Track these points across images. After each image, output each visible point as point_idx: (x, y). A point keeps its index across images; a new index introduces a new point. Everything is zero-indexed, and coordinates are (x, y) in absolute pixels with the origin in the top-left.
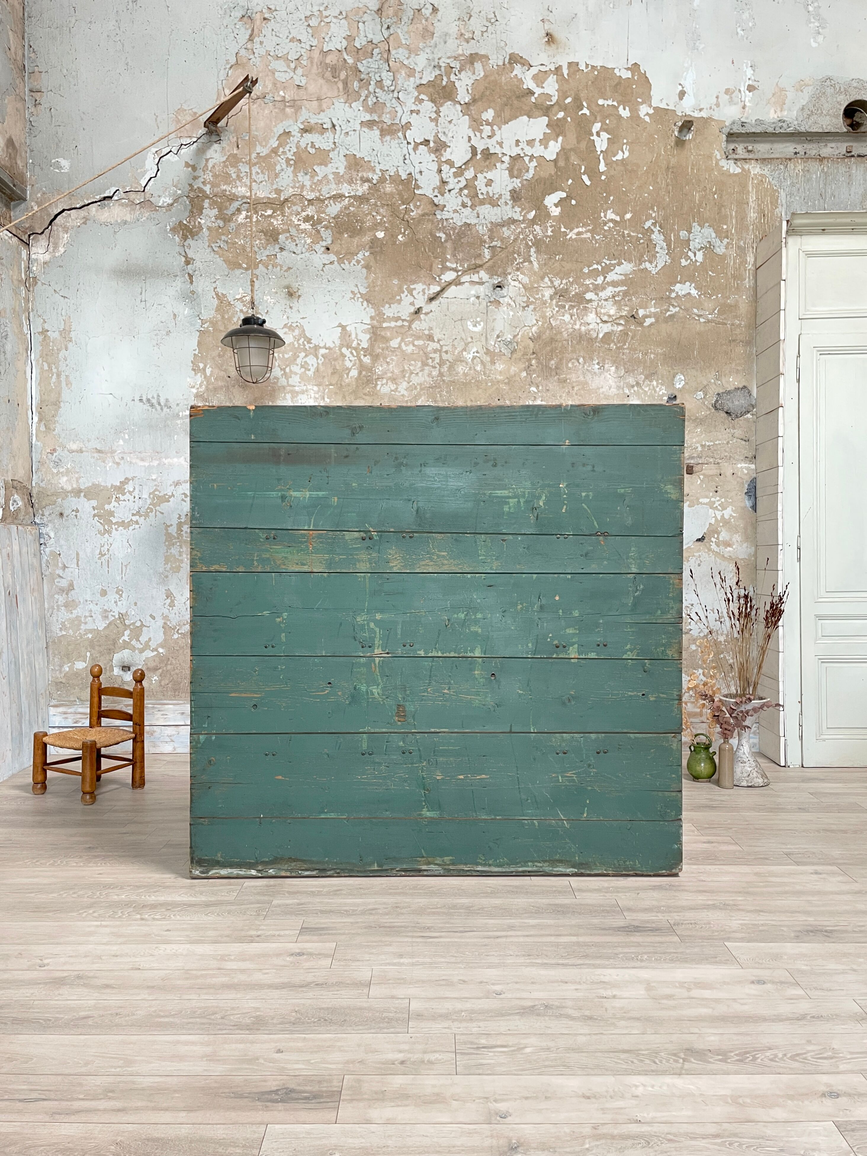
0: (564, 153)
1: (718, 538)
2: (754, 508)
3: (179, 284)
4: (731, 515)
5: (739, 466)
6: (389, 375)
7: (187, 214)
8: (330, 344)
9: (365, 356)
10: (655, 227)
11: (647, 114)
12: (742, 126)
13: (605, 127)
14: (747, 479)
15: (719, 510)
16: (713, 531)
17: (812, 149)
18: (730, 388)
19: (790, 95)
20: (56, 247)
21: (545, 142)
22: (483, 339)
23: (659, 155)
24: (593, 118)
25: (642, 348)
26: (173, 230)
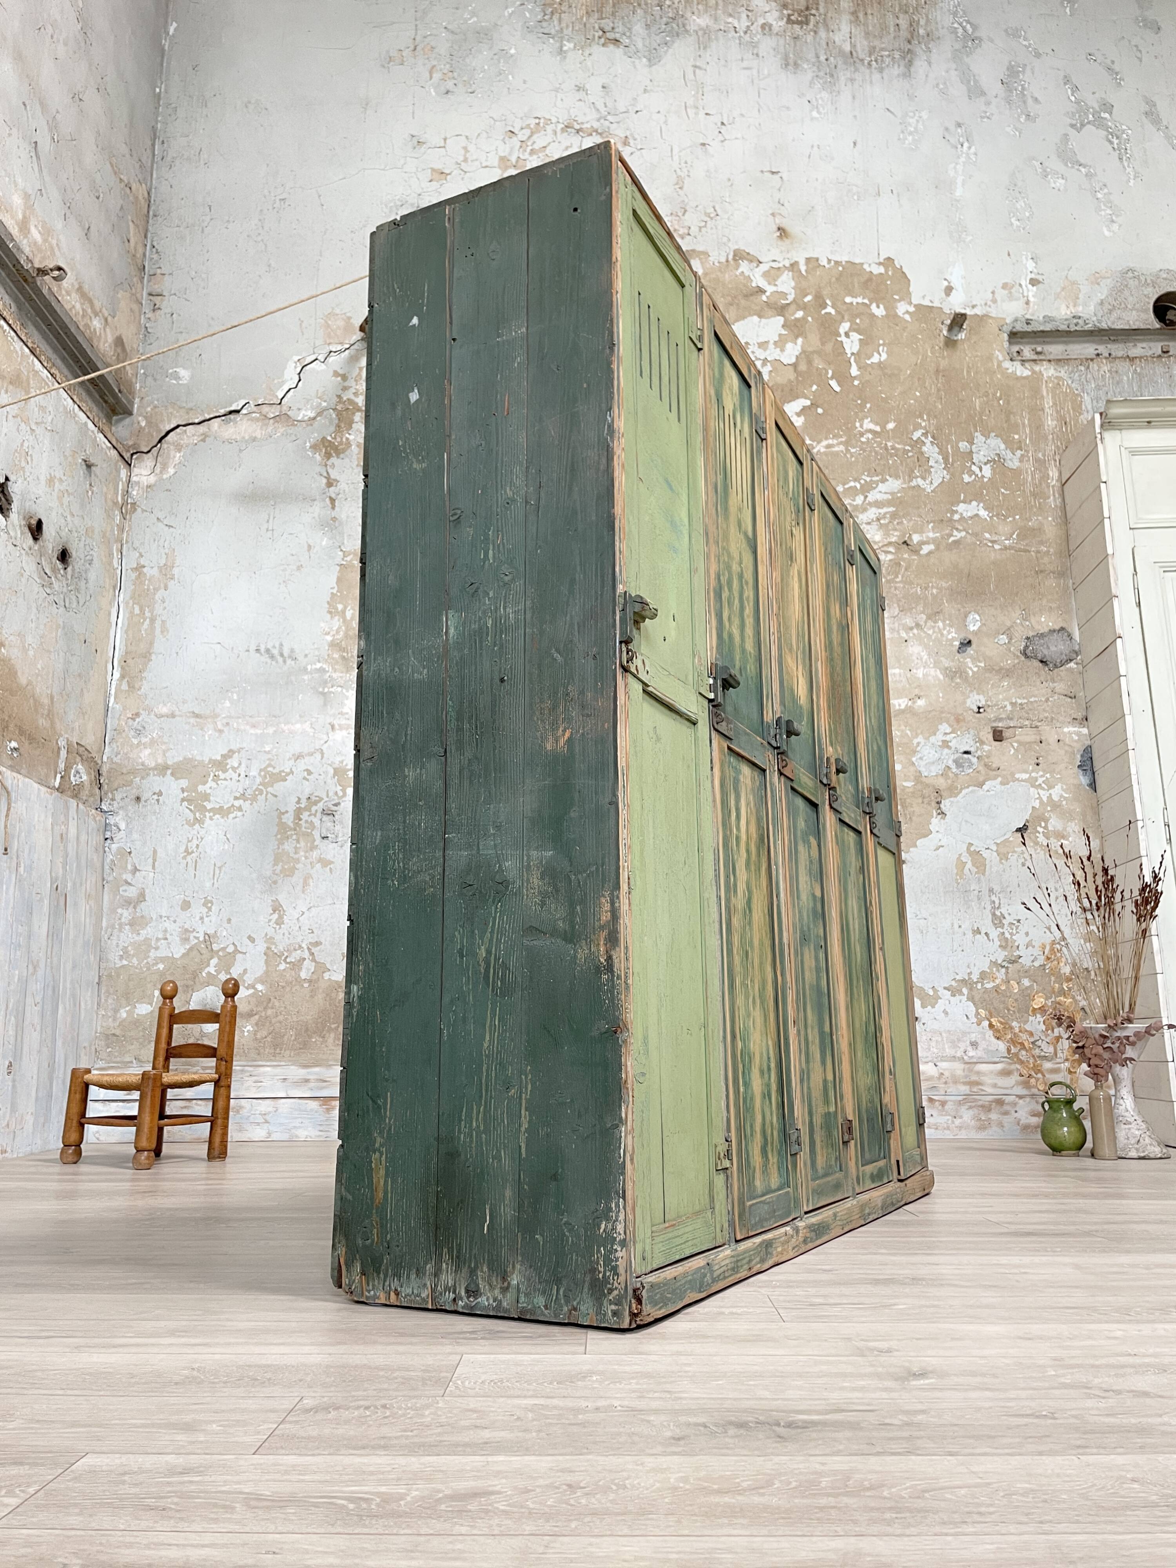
0: (806, 355)
1: (1046, 828)
2: (1093, 785)
3: (318, 510)
4: (1061, 796)
5: (1066, 730)
7: (333, 429)
10: (926, 438)
11: (907, 312)
12: (1028, 324)
13: (855, 327)
14: (1079, 747)
15: (1043, 789)
16: (1038, 817)
17: (1118, 349)
18: (1044, 630)
19: (1085, 289)
20: (164, 467)
21: (780, 343)
23: (925, 357)
24: (839, 318)
25: (921, 581)
26: (314, 447)
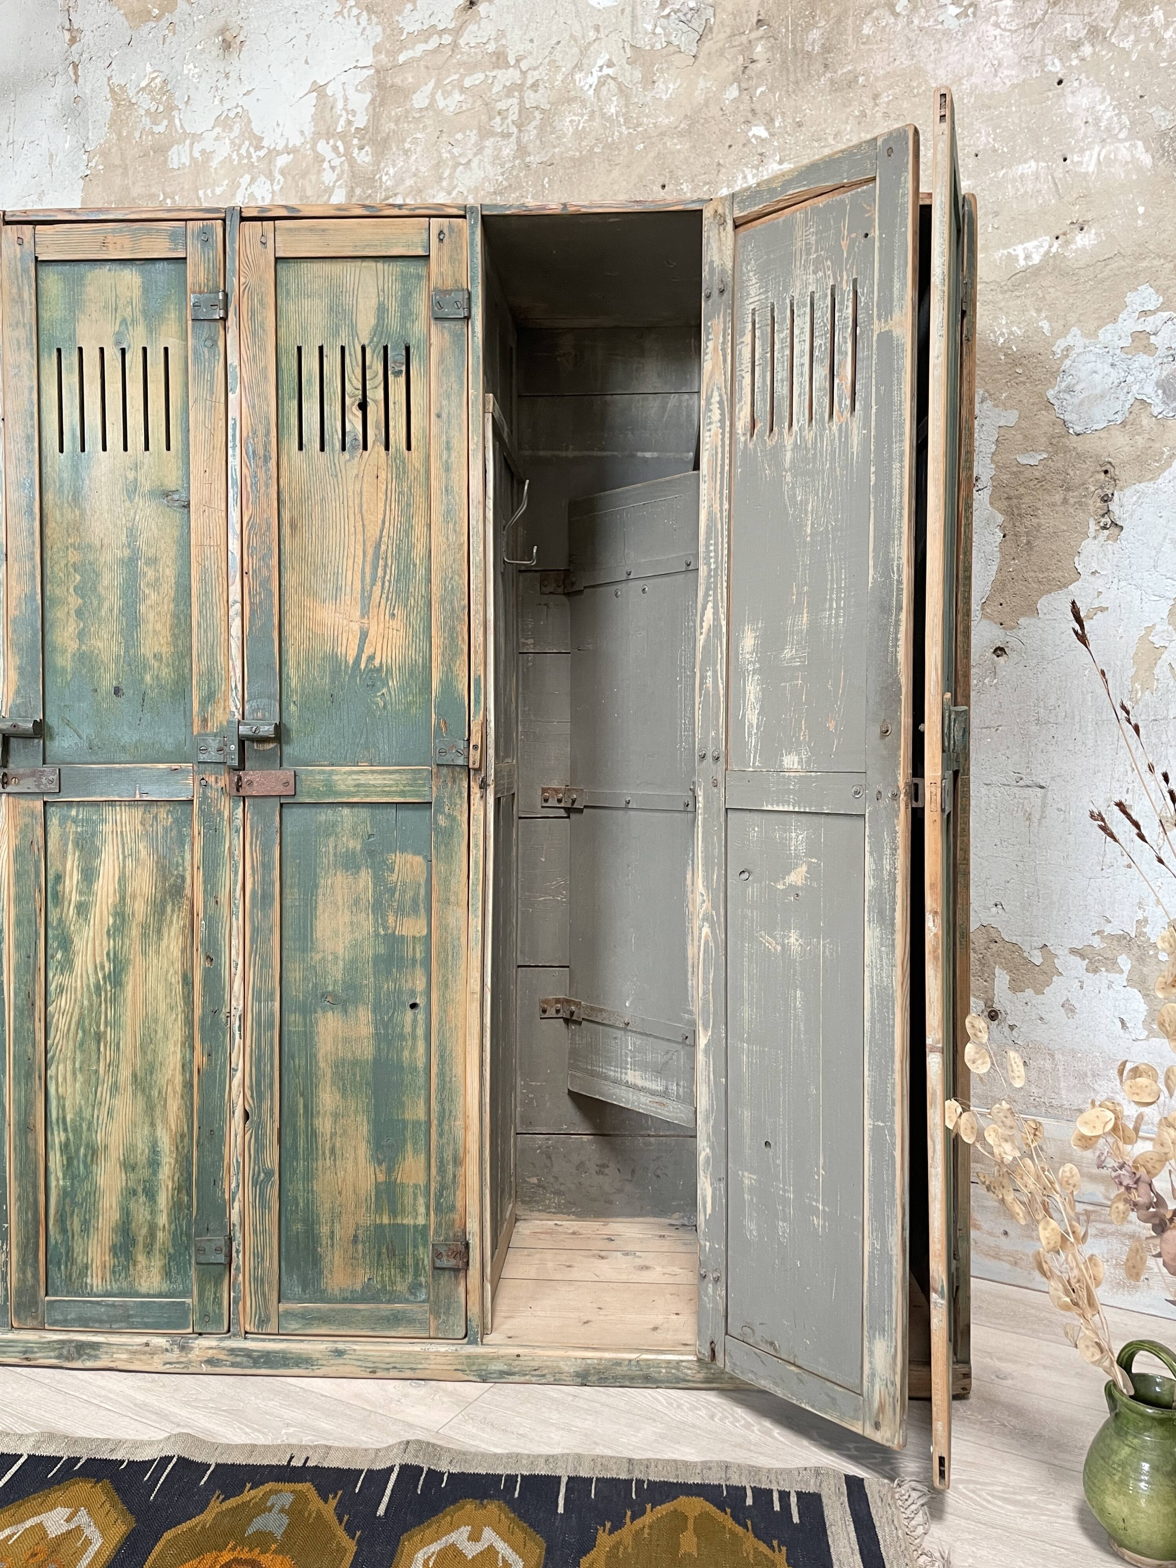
3: (60, 90)
6: (409, 182)
8: (296, 141)
9: (361, 148)
22: (626, 21)
